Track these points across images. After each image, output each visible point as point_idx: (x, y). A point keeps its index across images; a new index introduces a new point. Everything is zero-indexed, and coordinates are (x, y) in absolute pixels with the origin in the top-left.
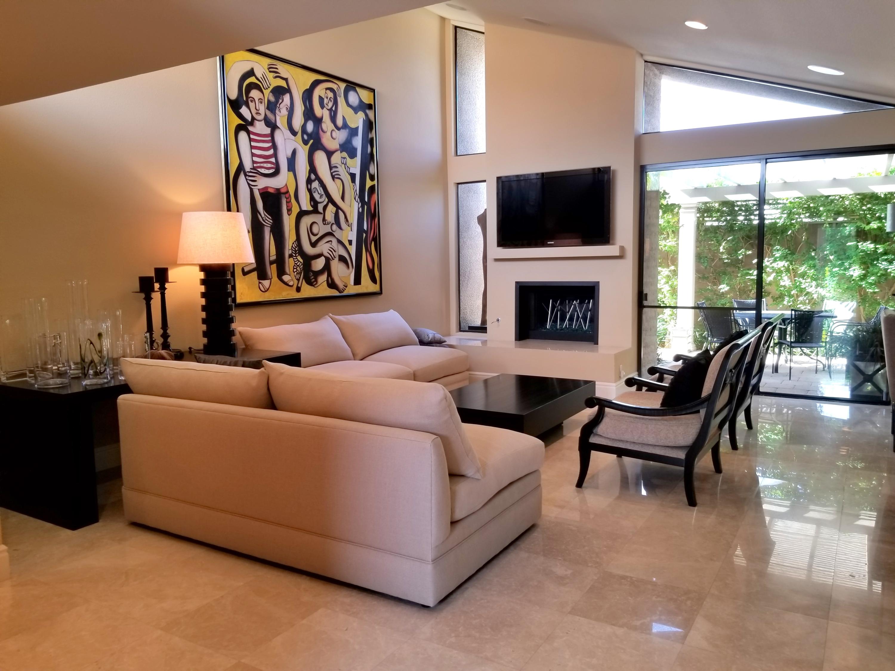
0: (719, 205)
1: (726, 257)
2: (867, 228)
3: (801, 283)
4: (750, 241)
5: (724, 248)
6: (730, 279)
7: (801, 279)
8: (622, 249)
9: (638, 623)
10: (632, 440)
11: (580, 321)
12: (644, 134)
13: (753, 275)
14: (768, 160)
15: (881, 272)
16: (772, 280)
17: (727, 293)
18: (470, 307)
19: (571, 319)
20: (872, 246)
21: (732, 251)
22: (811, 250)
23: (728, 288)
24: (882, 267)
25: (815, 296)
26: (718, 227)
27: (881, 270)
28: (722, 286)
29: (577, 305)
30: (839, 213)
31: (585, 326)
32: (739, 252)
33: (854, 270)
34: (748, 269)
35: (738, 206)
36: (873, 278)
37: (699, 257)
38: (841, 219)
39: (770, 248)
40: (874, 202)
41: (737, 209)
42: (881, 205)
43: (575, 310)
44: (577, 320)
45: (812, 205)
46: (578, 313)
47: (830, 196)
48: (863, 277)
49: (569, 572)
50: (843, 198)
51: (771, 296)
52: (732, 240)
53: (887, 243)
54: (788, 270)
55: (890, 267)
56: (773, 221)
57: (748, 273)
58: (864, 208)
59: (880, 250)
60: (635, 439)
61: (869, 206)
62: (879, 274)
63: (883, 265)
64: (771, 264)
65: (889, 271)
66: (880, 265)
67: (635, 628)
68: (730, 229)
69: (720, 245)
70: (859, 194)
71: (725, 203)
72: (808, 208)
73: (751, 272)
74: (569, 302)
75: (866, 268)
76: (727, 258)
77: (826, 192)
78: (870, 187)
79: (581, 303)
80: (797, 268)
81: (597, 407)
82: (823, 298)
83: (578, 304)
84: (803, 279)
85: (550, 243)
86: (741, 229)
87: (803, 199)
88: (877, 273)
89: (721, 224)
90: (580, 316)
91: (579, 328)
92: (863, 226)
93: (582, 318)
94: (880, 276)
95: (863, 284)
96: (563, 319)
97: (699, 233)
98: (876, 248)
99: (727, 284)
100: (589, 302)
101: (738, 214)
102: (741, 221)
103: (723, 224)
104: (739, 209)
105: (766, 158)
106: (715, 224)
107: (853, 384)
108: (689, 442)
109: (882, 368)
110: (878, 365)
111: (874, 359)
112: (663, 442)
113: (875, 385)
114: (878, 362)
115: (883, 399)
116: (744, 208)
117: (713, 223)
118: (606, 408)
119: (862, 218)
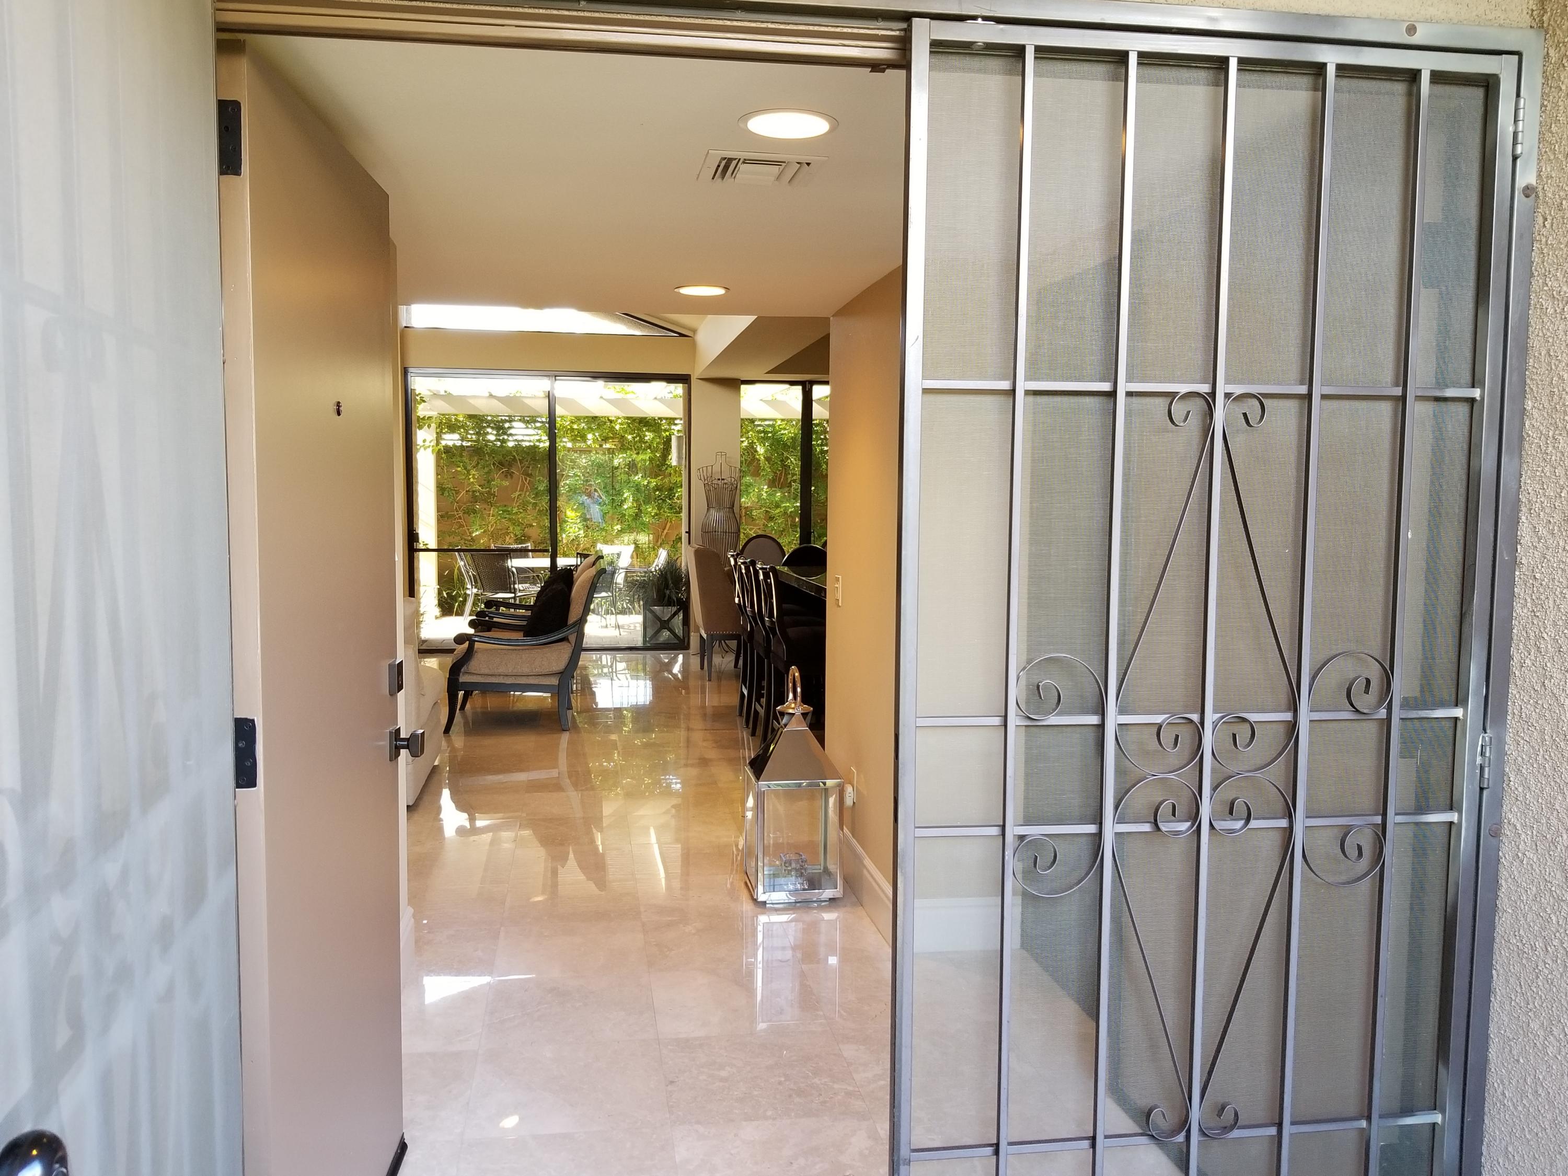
0: (465, 418)
1: (477, 489)
5: (473, 478)
6: (483, 520)
12: (406, 327)
14: (557, 378)
17: (480, 536)
21: (484, 481)
23: (482, 530)
32: (494, 483)
35: (487, 421)
36: (646, 518)
38: (607, 446)
39: (528, 479)
41: (485, 424)
42: (652, 432)
45: (576, 427)
47: (597, 417)
48: (636, 517)
50: (612, 420)
52: (483, 468)
53: (660, 478)
56: (532, 444)
59: (653, 486)
61: (638, 432)
62: (653, 514)
64: (532, 499)
68: (479, 452)
70: (629, 418)
71: (471, 416)
72: (573, 430)
81: (468, 642)
87: (570, 419)
89: (464, 444)
94: (653, 517)
97: (439, 455)
99: (479, 525)
101: (488, 432)
102: (492, 442)
103: (469, 444)
104: (488, 426)
105: (555, 375)
106: (458, 443)
107: (650, 632)
108: (561, 668)
109: (679, 612)
110: (674, 609)
111: (670, 603)
112: (538, 670)
113: (672, 631)
114: (674, 606)
115: (681, 644)
116: (495, 424)
117: (456, 442)
118: (476, 643)
119: (631, 446)
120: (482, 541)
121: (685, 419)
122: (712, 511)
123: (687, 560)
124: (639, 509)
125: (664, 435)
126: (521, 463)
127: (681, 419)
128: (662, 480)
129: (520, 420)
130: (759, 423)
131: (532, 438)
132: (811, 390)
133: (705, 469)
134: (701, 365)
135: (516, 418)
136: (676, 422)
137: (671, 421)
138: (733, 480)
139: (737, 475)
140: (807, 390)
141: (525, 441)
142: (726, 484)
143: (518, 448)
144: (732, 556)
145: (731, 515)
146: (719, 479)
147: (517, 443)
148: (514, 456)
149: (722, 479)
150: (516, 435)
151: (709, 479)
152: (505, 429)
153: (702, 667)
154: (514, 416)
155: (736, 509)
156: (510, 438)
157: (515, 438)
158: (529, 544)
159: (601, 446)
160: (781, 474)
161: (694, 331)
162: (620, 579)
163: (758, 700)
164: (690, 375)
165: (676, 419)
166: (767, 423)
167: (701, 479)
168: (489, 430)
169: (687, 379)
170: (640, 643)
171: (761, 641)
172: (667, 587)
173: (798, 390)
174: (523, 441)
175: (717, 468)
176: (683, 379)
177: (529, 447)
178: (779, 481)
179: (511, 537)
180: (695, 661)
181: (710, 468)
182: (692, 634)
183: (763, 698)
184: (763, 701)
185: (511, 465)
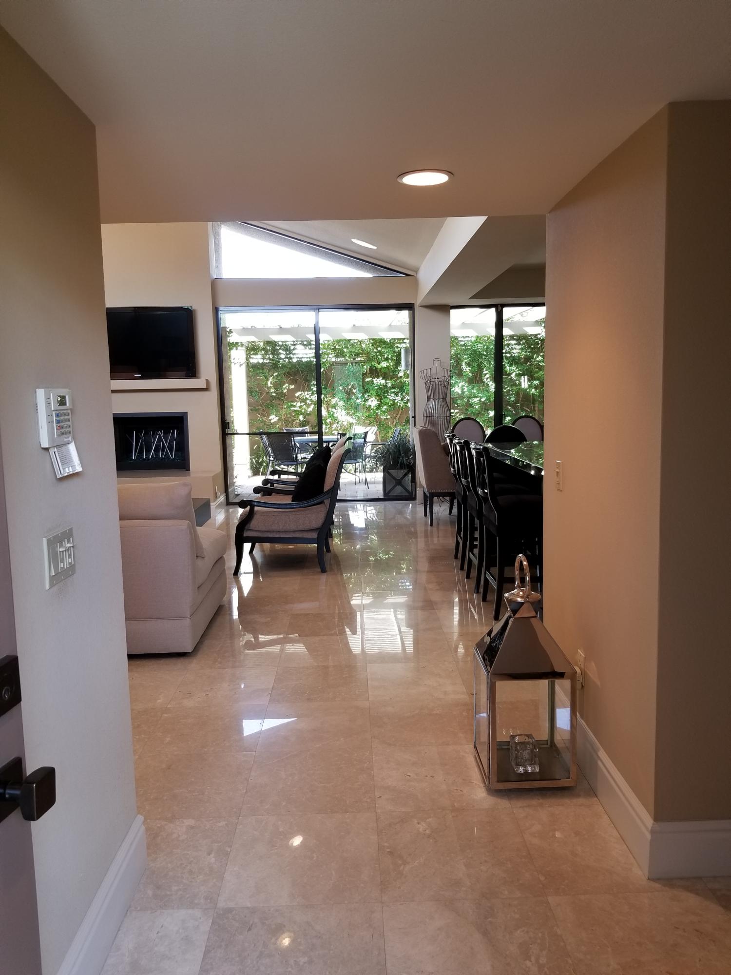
0: (264, 344)
1: (273, 391)
2: (379, 367)
3: (334, 413)
4: (290, 377)
5: (271, 383)
6: (278, 411)
7: (333, 410)
8: (207, 381)
9: (333, 632)
10: (278, 530)
11: (167, 450)
12: (216, 278)
13: (296, 407)
14: (320, 310)
15: (391, 402)
16: (312, 410)
17: (275, 423)
19: (157, 450)
20: (383, 382)
21: (278, 385)
23: (277, 418)
24: (391, 398)
25: (345, 423)
26: (264, 364)
27: (390, 400)
28: (271, 417)
29: (162, 436)
30: (357, 355)
31: (172, 456)
32: (284, 387)
33: (372, 401)
34: (292, 402)
35: (279, 345)
36: (385, 407)
37: (250, 391)
38: (359, 359)
39: (307, 383)
40: (383, 346)
41: (278, 348)
42: (388, 349)
43: (160, 439)
44: (163, 451)
45: (337, 347)
46: (163, 442)
47: (351, 340)
48: (379, 407)
49: (269, 619)
50: (360, 342)
51: (310, 424)
52: (277, 376)
53: (394, 379)
55: (397, 398)
56: (309, 360)
57: (292, 405)
58: (375, 350)
59: (389, 385)
60: (281, 528)
61: (379, 349)
62: (390, 404)
63: (392, 397)
64: (310, 396)
65: (396, 401)
66: (390, 397)
67: (332, 635)
68: (275, 366)
69: (268, 380)
70: (372, 339)
71: (269, 343)
72: (335, 349)
73: (295, 404)
74: (153, 434)
75: (380, 400)
77: (348, 336)
78: (380, 333)
79: (166, 433)
80: (330, 400)
82: (351, 425)
83: (163, 434)
85: (137, 375)
86: (284, 366)
87: (330, 342)
88: (388, 403)
89: (265, 361)
90: (166, 446)
91: (166, 457)
92: (377, 365)
94: (390, 406)
95: (379, 412)
96: (148, 450)
97: (248, 369)
98: (386, 383)
99: (275, 415)
100: (173, 433)
101: (280, 353)
102: (283, 359)
103: (268, 361)
104: (280, 349)
105: (318, 308)
106: (261, 361)
107: (388, 488)
108: (320, 525)
109: (408, 473)
110: (405, 471)
111: (402, 467)
112: (301, 527)
113: (403, 486)
114: (405, 469)
115: (411, 497)
116: (284, 347)
117: (259, 360)
118: (255, 507)
119: (374, 358)
120: (277, 426)
121: (410, 339)
122: (431, 402)
123: (413, 436)
124: (380, 401)
125: (397, 350)
126: (302, 373)
127: (408, 339)
128: (396, 381)
129: (301, 344)
130: (462, 339)
131: (308, 356)
132: (502, 311)
133: (425, 371)
134: (422, 295)
135: (298, 343)
136: (405, 341)
137: (401, 340)
138: (446, 378)
139: (449, 375)
140: (499, 311)
141: (304, 358)
142: (440, 381)
143: (300, 362)
144: (449, 436)
145: (445, 404)
146: (435, 378)
147: (298, 359)
148: (297, 368)
149: (438, 378)
150: (297, 354)
151: (428, 378)
152: (291, 350)
153: (426, 515)
154: (297, 341)
155: (448, 399)
156: (295, 356)
157: (297, 356)
158: (308, 427)
159: (354, 359)
160: (477, 374)
161: (416, 271)
162: (368, 450)
163: (471, 550)
164: (414, 304)
165: (404, 339)
166: (467, 339)
167: (422, 379)
168: (281, 351)
169: (411, 307)
170: (382, 496)
171: (474, 505)
172: (400, 454)
173: (492, 312)
174: (303, 358)
175: (434, 371)
176: (409, 307)
177: (307, 362)
178: (476, 379)
179: (296, 423)
180: (420, 509)
181: (429, 371)
182: (418, 489)
183: (477, 548)
184: (476, 551)
185: (295, 374)
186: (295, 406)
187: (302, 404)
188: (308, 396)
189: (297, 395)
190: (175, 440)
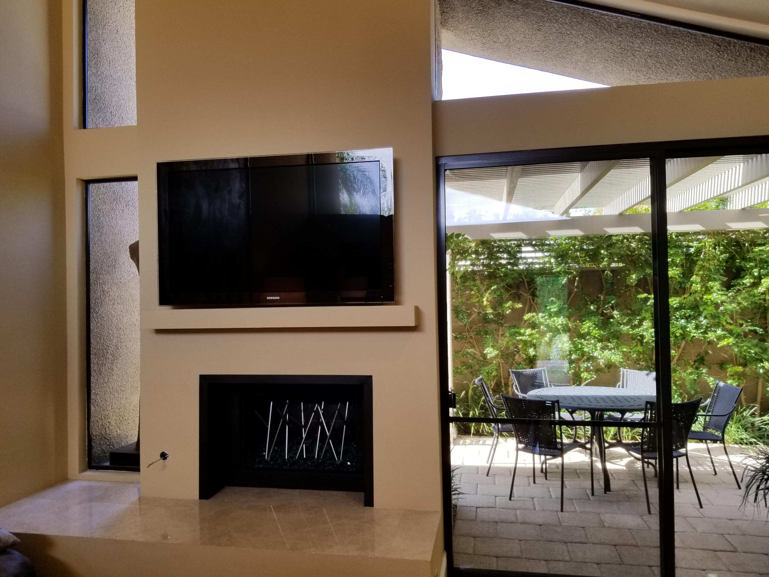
0: (477, 245)
3: (583, 345)
4: (510, 291)
7: (582, 341)
11: (329, 442)
18: (117, 411)
21: (496, 303)
22: (589, 303)
23: (496, 352)
25: (602, 362)
28: (487, 350)
29: (321, 412)
31: (338, 454)
34: (518, 327)
39: (544, 300)
44: (322, 443)
46: (323, 427)
52: (495, 291)
54: (567, 329)
57: (518, 332)
69: (482, 296)
71: (484, 243)
73: (522, 331)
74: (306, 407)
76: (492, 314)
83: (323, 410)
84: (585, 340)
85: (271, 298)
86: (505, 275)
89: (477, 268)
90: (328, 434)
91: (326, 458)
93: (331, 437)
99: (493, 347)
104: (500, 251)
116: (505, 249)
143: (528, 270)
147: (527, 266)
157: (525, 261)
185: (518, 287)
186: (523, 335)
187: (534, 331)
188: (542, 320)
189: (526, 317)
190: (346, 423)
